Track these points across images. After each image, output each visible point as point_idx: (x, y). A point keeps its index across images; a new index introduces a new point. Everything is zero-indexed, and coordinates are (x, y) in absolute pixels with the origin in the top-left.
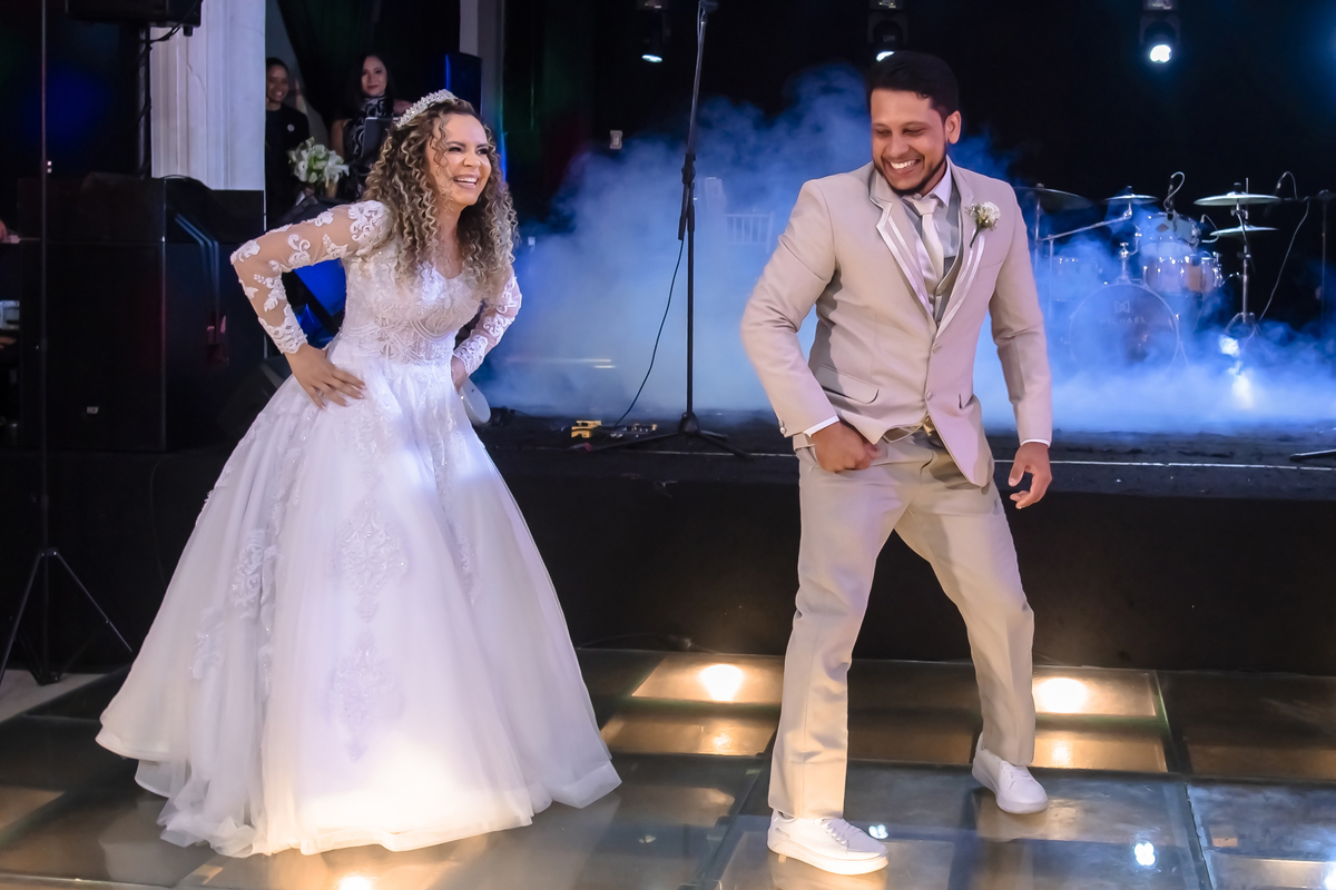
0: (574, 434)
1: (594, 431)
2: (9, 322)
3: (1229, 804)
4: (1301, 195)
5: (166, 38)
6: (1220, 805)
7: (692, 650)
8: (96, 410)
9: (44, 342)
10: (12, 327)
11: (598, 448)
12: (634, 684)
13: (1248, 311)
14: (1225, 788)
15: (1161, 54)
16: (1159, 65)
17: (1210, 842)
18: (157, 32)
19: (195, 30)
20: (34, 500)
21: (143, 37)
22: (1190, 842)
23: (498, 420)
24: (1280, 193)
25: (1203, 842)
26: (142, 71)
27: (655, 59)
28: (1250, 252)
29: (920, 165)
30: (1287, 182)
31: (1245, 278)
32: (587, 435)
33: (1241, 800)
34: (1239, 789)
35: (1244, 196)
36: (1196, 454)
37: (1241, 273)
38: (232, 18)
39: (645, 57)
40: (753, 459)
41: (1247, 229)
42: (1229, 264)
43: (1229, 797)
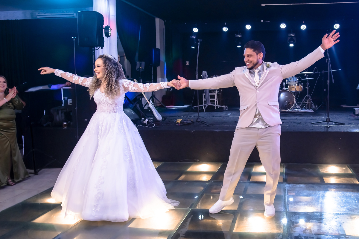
0: (177, 122)
1: (181, 121)
2: (70, 103)
3: (292, 187)
4: (318, 72)
5: (98, 49)
6: (291, 187)
7: (199, 162)
8: (87, 120)
9: (77, 107)
10: (71, 104)
11: (181, 125)
12: (188, 168)
13: (309, 94)
14: (293, 184)
15: (292, 45)
16: (292, 47)
17: (288, 194)
18: (96, 48)
19: (103, 48)
20: (76, 137)
21: (93, 49)
22: (284, 194)
23: (163, 119)
24: (314, 72)
25: (286, 194)
26: (93, 56)
27: (194, 48)
28: (309, 83)
29: (251, 63)
30: (316, 69)
31: (308, 88)
32: (179, 122)
33: (295, 186)
34: (295, 184)
35: (307, 72)
36: (294, 123)
37: (307, 87)
38: (111, 44)
39: (192, 47)
40: (210, 126)
41: (308, 79)
42: (305, 86)
43: (293, 186)
